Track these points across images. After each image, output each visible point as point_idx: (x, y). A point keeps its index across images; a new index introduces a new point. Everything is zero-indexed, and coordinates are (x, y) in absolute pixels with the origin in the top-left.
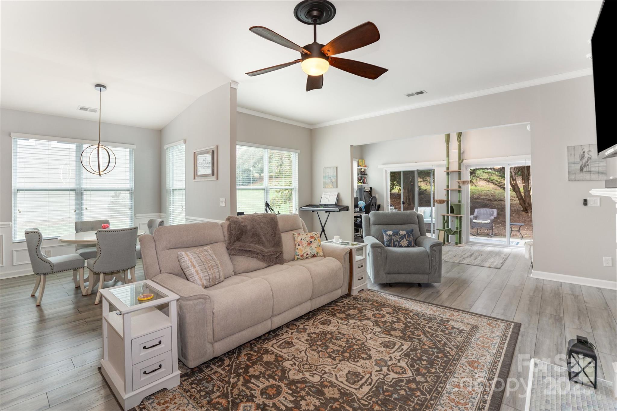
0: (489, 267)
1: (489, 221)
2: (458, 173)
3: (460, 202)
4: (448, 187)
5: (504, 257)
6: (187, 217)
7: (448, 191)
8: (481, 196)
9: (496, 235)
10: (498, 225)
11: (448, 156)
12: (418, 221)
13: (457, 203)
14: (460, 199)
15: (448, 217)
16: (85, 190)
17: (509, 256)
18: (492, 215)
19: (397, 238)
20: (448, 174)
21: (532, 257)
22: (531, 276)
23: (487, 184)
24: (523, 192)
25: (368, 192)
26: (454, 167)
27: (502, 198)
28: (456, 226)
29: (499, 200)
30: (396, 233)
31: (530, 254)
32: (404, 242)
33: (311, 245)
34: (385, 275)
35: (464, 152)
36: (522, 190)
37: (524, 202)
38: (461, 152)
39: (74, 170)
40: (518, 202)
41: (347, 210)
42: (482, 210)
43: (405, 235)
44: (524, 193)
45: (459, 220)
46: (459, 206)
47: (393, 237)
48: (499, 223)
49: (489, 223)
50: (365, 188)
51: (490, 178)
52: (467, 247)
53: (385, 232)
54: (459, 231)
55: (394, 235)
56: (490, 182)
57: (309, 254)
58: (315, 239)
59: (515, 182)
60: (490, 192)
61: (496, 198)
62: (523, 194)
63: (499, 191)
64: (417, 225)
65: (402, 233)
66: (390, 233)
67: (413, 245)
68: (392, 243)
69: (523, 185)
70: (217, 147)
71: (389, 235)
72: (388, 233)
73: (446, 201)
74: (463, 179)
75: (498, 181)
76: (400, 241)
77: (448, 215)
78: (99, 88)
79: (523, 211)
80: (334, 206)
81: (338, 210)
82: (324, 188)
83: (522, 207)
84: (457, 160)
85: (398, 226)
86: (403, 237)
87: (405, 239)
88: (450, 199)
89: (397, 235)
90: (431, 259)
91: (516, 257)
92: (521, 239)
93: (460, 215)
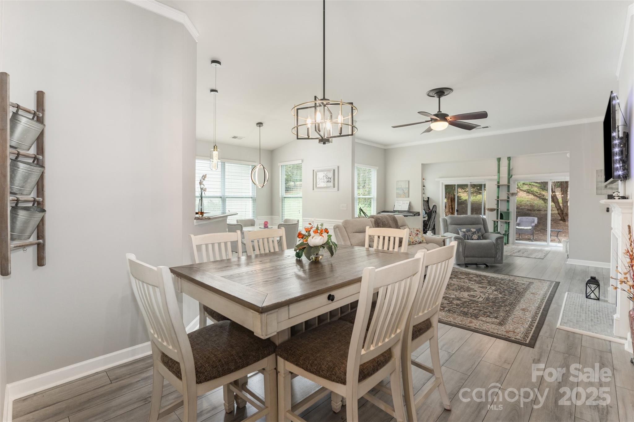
0: (535, 258)
1: (530, 228)
2: (507, 186)
3: (508, 210)
4: (498, 197)
5: (545, 252)
6: (304, 218)
7: (498, 201)
8: (521, 206)
9: (536, 240)
10: (537, 232)
11: (499, 172)
12: (483, 223)
13: (506, 210)
14: (508, 207)
15: (497, 222)
16: (227, 197)
17: (549, 252)
18: (534, 222)
19: (469, 233)
20: (499, 187)
21: (568, 250)
22: (567, 263)
23: (527, 195)
24: (561, 202)
25: (426, 201)
26: (504, 181)
27: (541, 208)
28: (505, 230)
29: (538, 210)
30: (469, 231)
31: (567, 248)
32: (475, 237)
33: (418, 236)
34: (463, 258)
35: (512, 169)
36: (560, 200)
37: (562, 211)
38: (511, 169)
39: (220, 182)
40: (557, 212)
41: (419, 215)
42: (525, 218)
43: (475, 232)
44: (563, 203)
45: (507, 225)
46: (508, 213)
47: (467, 233)
48: (538, 231)
49: (531, 229)
50: (424, 198)
51: (530, 190)
52: (513, 246)
53: (460, 229)
54: (507, 233)
55: (467, 232)
56: (530, 193)
57: (417, 241)
58: (420, 232)
59: (554, 194)
60: (529, 203)
61: (535, 208)
62: (561, 205)
63: (538, 202)
64: (482, 225)
65: (473, 230)
66: (464, 230)
67: (481, 239)
68: (466, 237)
69: (562, 197)
70: (338, 167)
71: (464, 232)
72: (462, 230)
73: (496, 210)
74: (511, 191)
75: (537, 193)
76: (472, 236)
77: (497, 220)
78: (259, 125)
79: (561, 220)
80: (408, 212)
81: (413, 215)
82: (397, 197)
83: (560, 216)
84: (507, 175)
85: (469, 226)
86: (474, 233)
87: (476, 234)
88: (499, 208)
89: (470, 231)
90: (496, 247)
91: (555, 253)
92: (559, 243)
93: (509, 220)
